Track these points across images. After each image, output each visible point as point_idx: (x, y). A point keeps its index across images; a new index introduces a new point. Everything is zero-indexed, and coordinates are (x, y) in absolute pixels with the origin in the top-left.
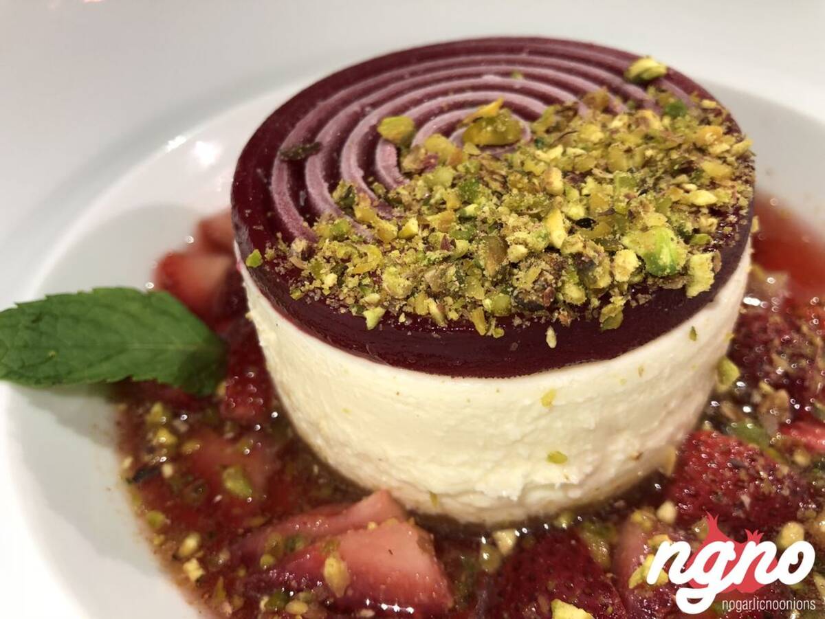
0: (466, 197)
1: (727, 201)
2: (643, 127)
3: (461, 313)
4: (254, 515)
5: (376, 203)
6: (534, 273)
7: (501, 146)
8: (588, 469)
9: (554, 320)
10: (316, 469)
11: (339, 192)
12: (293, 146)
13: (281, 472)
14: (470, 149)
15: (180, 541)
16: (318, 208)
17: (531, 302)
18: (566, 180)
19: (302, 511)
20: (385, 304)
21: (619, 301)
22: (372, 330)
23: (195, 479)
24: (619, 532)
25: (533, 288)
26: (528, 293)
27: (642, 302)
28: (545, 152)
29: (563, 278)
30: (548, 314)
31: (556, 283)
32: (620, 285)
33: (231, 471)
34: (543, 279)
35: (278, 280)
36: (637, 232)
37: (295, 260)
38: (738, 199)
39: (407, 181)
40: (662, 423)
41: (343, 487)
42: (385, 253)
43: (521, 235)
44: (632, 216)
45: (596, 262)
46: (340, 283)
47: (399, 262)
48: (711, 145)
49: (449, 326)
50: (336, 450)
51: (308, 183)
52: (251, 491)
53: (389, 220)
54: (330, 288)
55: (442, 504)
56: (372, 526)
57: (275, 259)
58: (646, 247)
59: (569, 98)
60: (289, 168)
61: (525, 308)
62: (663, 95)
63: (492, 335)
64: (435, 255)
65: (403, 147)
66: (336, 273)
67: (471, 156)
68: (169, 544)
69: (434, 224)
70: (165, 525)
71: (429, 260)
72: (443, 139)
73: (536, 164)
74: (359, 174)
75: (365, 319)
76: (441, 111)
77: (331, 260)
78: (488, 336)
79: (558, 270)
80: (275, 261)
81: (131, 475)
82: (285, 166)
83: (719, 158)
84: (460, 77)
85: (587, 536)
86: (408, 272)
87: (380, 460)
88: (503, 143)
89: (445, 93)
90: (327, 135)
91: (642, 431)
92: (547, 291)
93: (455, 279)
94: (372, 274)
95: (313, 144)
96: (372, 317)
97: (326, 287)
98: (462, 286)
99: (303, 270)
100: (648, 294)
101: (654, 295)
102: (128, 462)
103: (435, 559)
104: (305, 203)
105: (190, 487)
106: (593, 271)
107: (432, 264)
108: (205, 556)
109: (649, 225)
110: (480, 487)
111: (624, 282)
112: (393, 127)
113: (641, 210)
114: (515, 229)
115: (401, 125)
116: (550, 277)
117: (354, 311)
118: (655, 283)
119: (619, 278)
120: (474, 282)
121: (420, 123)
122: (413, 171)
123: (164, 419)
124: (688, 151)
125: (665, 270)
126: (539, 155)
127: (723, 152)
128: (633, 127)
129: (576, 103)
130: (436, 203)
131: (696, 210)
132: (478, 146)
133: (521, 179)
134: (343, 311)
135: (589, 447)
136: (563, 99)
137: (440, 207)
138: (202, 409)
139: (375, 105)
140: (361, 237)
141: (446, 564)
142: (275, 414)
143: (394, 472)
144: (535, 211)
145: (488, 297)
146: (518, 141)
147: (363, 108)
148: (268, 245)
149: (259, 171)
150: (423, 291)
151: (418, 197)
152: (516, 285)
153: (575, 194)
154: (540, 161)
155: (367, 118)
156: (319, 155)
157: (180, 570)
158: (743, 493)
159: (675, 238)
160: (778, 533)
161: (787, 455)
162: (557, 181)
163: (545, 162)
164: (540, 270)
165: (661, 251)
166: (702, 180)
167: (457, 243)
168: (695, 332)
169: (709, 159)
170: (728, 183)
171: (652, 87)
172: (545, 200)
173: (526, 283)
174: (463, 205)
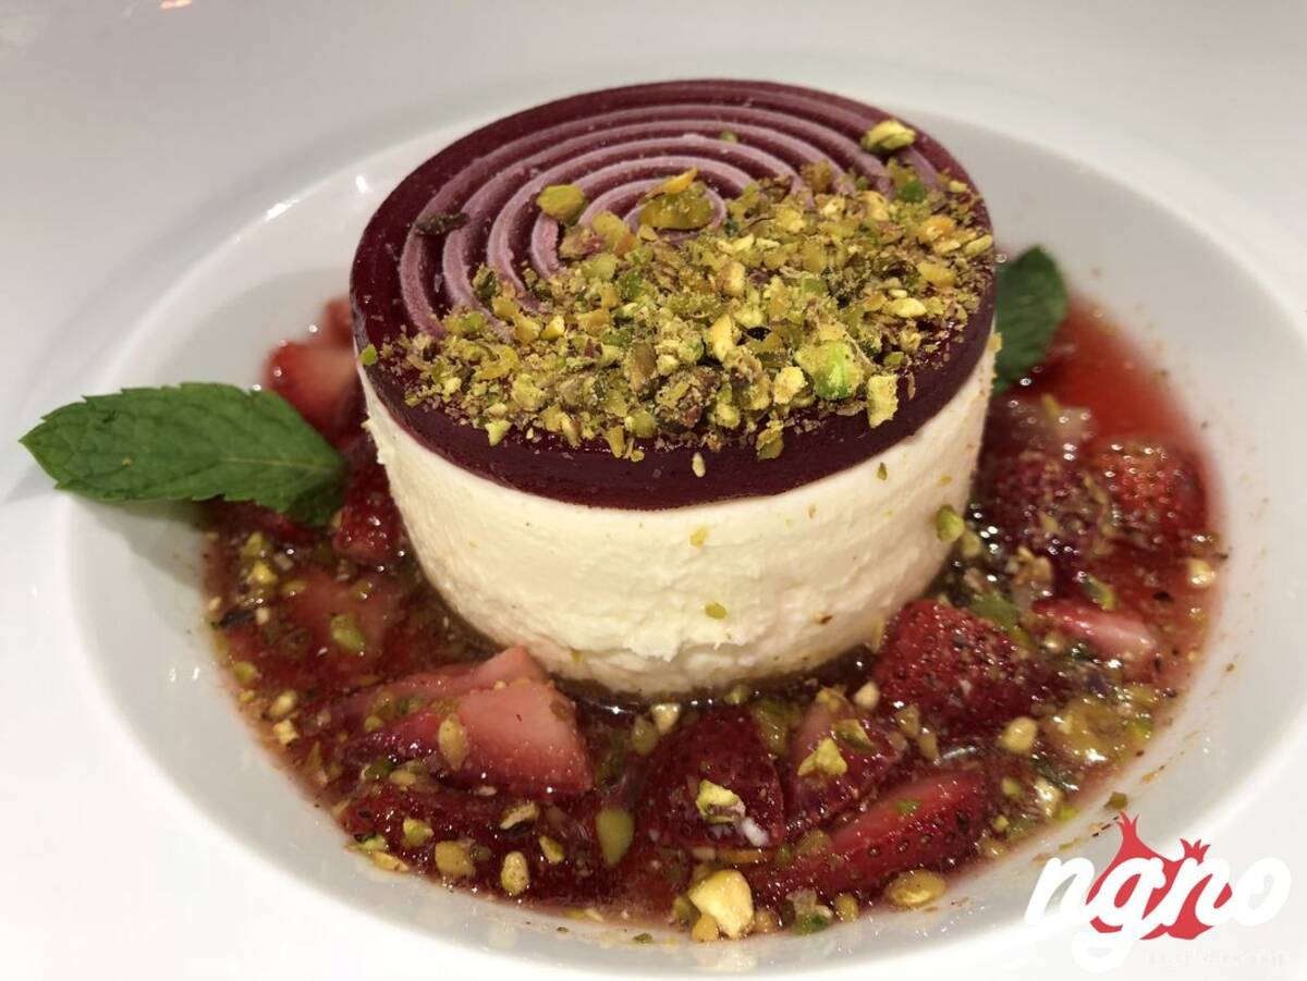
0: (626, 294)
1: (941, 312)
2: (860, 215)
3: (597, 432)
4: (366, 673)
5: (521, 295)
6: (680, 390)
7: (681, 231)
8: (760, 630)
9: (702, 444)
10: (446, 622)
11: (479, 279)
12: (434, 217)
13: (404, 624)
14: (646, 232)
15: (273, 699)
16: (452, 297)
17: (672, 422)
18: (748, 279)
19: (423, 670)
20: (511, 416)
21: (776, 426)
22: (495, 446)
23: (297, 627)
24: (804, 714)
25: (677, 406)
26: (671, 411)
27: (808, 429)
28: (732, 243)
29: (712, 396)
30: (695, 436)
31: (704, 402)
32: (779, 408)
33: (340, 618)
34: (690, 396)
35: (394, 383)
36: (812, 347)
37: (413, 360)
38: (956, 311)
39: (564, 269)
40: (854, 581)
41: (477, 644)
42: (522, 357)
43: (672, 344)
44: (808, 327)
45: (750, 379)
46: (465, 388)
47: (537, 368)
48: (937, 240)
49: (583, 446)
50: (465, 596)
51: (445, 265)
52: (362, 644)
53: (534, 316)
54: (451, 395)
55: (588, 667)
56: (500, 685)
57: (392, 356)
58: (817, 364)
59: (783, 170)
60: (425, 245)
61: (670, 429)
62: (904, 171)
63: (630, 458)
64: (575, 362)
65: (566, 224)
66: (460, 377)
67: (645, 241)
68: (259, 702)
69: (583, 325)
70: (256, 680)
71: (568, 367)
72: (615, 218)
73: (717, 257)
74: (508, 256)
75: (486, 432)
76: (623, 180)
77: (458, 361)
78: (626, 460)
79: (709, 384)
80: (392, 360)
81: (218, 619)
82: (420, 242)
83: (945, 257)
84: (658, 134)
85: (761, 715)
86: (544, 380)
87: (514, 607)
88: (687, 227)
89: (633, 156)
90: (476, 205)
91: (826, 588)
92: (692, 410)
93: (592, 391)
94: (504, 381)
95: (457, 215)
96: (495, 431)
97: (446, 393)
98: (602, 399)
99: (421, 372)
100: (817, 419)
101: (824, 423)
102: (215, 603)
103: (575, 732)
104: (440, 289)
105: (290, 635)
106: (747, 390)
107: (571, 372)
108: (300, 717)
109: (823, 339)
110: (630, 643)
111: (783, 405)
112: (557, 199)
113: (817, 319)
114: (668, 335)
115: (571, 194)
116: (697, 394)
117: (475, 422)
118: (825, 408)
119: (779, 399)
120: (617, 396)
121: (592, 195)
122: (573, 256)
123: (263, 553)
124: (908, 248)
125: (833, 392)
126: (722, 246)
127: (951, 251)
128: (849, 213)
129: (790, 178)
130: (591, 299)
131: (901, 323)
132: (655, 229)
133: (693, 274)
134: (463, 422)
135: (757, 601)
136: (776, 171)
137: (595, 304)
138: (312, 543)
139: (543, 167)
140: (496, 335)
141: (588, 740)
142: (402, 553)
143: (530, 622)
144: (703, 315)
145: (631, 415)
146: (705, 225)
147: (527, 171)
148: (387, 339)
149: (388, 246)
150: (558, 405)
151: (573, 290)
152: (659, 402)
153: (755, 296)
154: (723, 253)
155: (530, 183)
156: (463, 230)
157: (271, 732)
158: (964, 679)
159: (852, 356)
160: (1003, 728)
161: (1037, 638)
162: (737, 280)
163: (729, 255)
164: (688, 386)
165: (831, 372)
166: (917, 284)
167: (604, 348)
168: (882, 471)
169: (934, 259)
170: (948, 291)
171: (892, 161)
172: (716, 303)
173: (670, 399)
174: (621, 302)
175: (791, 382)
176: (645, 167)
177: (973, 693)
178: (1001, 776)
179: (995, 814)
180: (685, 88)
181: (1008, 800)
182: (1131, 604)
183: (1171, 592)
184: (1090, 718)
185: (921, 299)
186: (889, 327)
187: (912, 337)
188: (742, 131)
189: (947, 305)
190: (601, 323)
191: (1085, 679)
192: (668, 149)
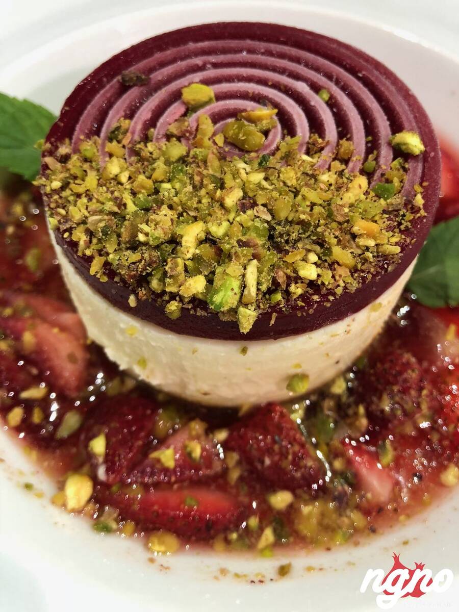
0: (170, 177)
1: (327, 283)
3: (93, 254)
4: (29, 283)
6: (135, 257)
7: (238, 149)
9: (137, 292)
12: (134, 73)
14: (220, 138)
18: (238, 203)
25: (128, 266)
27: (198, 314)
31: (143, 272)
32: (182, 296)
33: (35, 251)
34: (138, 264)
36: (222, 271)
38: (338, 286)
39: (162, 141)
43: (146, 229)
44: (229, 257)
45: (168, 275)
46: (61, 190)
48: (361, 235)
49: (82, 255)
54: (52, 190)
58: (217, 283)
59: (330, 136)
60: (117, 89)
62: (398, 171)
63: (99, 278)
64: (106, 207)
66: (63, 182)
67: (215, 144)
69: (135, 185)
72: (209, 121)
73: (233, 179)
74: (146, 116)
76: (242, 96)
78: (96, 277)
82: (117, 86)
83: (360, 248)
88: (241, 148)
91: (210, 382)
92: (133, 273)
93: (100, 231)
95: (146, 77)
96: (53, 224)
97: (50, 187)
98: (103, 237)
100: (206, 312)
101: (210, 316)
107: (103, 212)
109: (226, 271)
112: (196, 93)
113: (234, 256)
117: (48, 213)
119: (182, 292)
120: (114, 239)
122: (174, 134)
127: (365, 246)
132: (226, 138)
139: (216, 65)
140: (98, 165)
145: (115, 254)
147: (205, 64)
148: (53, 139)
149: (105, 79)
150: (86, 227)
153: (233, 215)
155: (197, 74)
156: (141, 89)
158: (268, 457)
159: (237, 291)
160: (275, 491)
161: (332, 456)
162: (232, 198)
163: (242, 180)
164: (140, 258)
165: (219, 292)
166: (327, 258)
167: (128, 206)
168: (244, 351)
169: (354, 246)
170: (343, 272)
171: (400, 160)
172: (205, 210)
173: (127, 260)
174: (165, 180)
175: (196, 285)
176: (261, 92)
177: (270, 467)
178: (253, 515)
179: (233, 530)
180: (335, 46)
184: (323, 515)
185: (322, 268)
186: (288, 277)
187: (297, 290)
188: (335, 95)
189: (335, 280)
190: (144, 187)
191: (336, 493)
192: (286, 86)
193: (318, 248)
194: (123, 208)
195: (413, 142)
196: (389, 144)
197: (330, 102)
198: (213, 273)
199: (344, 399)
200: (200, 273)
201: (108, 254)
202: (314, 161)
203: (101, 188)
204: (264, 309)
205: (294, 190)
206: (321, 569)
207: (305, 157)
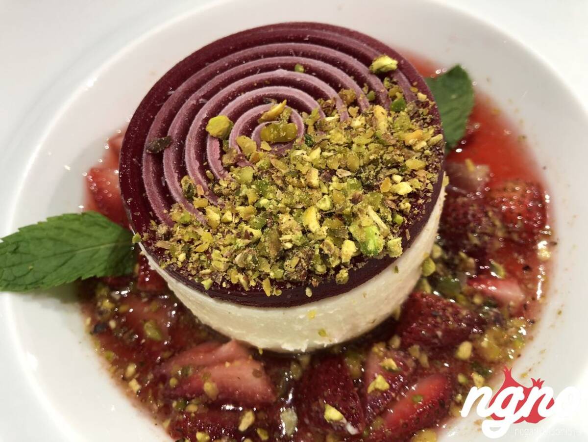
0: (261, 193)
1: (420, 188)
2: (373, 127)
3: (257, 282)
4: (165, 350)
5: (207, 193)
6: (295, 261)
7: (283, 144)
9: (309, 284)
11: (185, 187)
12: (154, 140)
14: (265, 145)
15: (125, 369)
16: (172, 195)
17: (293, 280)
18: (320, 178)
19: (191, 348)
20: (213, 276)
22: (207, 289)
23: (129, 329)
24: (367, 355)
25: (295, 271)
26: (292, 274)
27: (360, 267)
28: (310, 154)
29: (312, 264)
31: (308, 267)
32: (345, 263)
33: (148, 324)
34: (300, 264)
36: (357, 227)
38: (427, 184)
39: (226, 174)
40: (386, 304)
42: (213, 235)
44: (355, 216)
45: (330, 255)
46: (188, 258)
47: (221, 244)
48: (416, 143)
49: (250, 290)
51: (165, 173)
53: (215, 207)
54: (182, 263)
56: (227, 365)
57: (149, 240)
58: (361, 237)
59: (331, 93)
60: (153, 160)
62: (393, 88)
63: (275, 295)
64: (241, 243)
65: (223, 139)
66: (185, 251)
67: (265, 152)
68: (119, 371)
69: (242, 215)
70: (116, 359)
71: (238, 245)
72: (248, 139)
73: (303, 165)
74: (196, 165)
75: (203, 285)
77: (182, 242)
78: (273, 296)
79: (309, 259)
80: (149, 242)
81: (92, 329)
82: (150, 158)
84: (262, 69)
86: (226, 252)
88: (286, 141)
89: (251, 87)
90: (174, 130)
92: (303, 273)
93: (252, 262)
94: (206, 252)
95: (166, 138)
96: (207, 284)
97: (179, 262)
98: (257, 265)
99: (165, 250)
100: (364, 262)
101: (367, 262)
102: (88, 320)
103: (265, 378)
104: (165, 185)
105: (127, 335)
106: (329, 259)
107: (239, 249)
108: (140, 377)
109: (363, 225)
111: (347, 262)
112: (216, 126)
113: (359, 213)
114: (285, 231)
116: (304, 263)
117: (197, 280)
119: (344, 260)
120: (264, 261)
121: (234, 117)
122: (230, 165)
123: (106, 294)
124: (400, 148)
125: (371, 253)
126: (305, 158)
127: (422, 148)
128: (368, 126)
129: (336, 99)
130: (243, 197)
131: (399, 197)
132: (269, 142)
133: (293, 181)
134: (190, 278)
135: (343, 325)
136: (327, 94)
139: (207, 97)
140: (198, 222)
144: (301, 206)
145: (272, 270)
146: (295, 140)
147: (198, 102)
148: (144, 229)
149: (134, 159)
150: (235, 267)
152: (286, 269)
153: (325, 188)
154: (306, 162)
155: (201, 112)
156: (171, 148)
157: (127, 386)
158: (438, 330)
159: (378, 233)
160: (457, 349)
161: (470, 298)
162: (315, 179)
163: (309, 162)
164: (299, 259)
165: (368, 242)
166: (406, 172)
167: (254, 233)
168: (396, 270)
169: (413, 153)
170: (422, 174)
171: (386, 79)
172: (306, 198)
173: (291, 267)
174: (258, 198)
175: (349, 249)
176: (258, 95)
177: (443, 336)
178: (457, 374)
179: (455, 393)
180: (273, 30)
181: (461, 385)
182: (512, 274)
183: (531, 265)
184: (496, 339)
185: (407, 180)
186: (394, 201)
187: (406, 205)
188: (306, 63)
189: (422, 182)
190: (250, 213)
191: (493, 318)
192: (269, 80)
193: (395, 170)
194: (251, 236)
195: (387, 62)
196: (371, 73)
197: (306, 71)
198: (350, 234)
199: (446, 257)
200: (344, 239)
201: (268, 275)
202: (336, 117)
203: (216, 236)
204: (398, 233)
205: (347, 145)
206: (530, 370)
207: (329, 119)
